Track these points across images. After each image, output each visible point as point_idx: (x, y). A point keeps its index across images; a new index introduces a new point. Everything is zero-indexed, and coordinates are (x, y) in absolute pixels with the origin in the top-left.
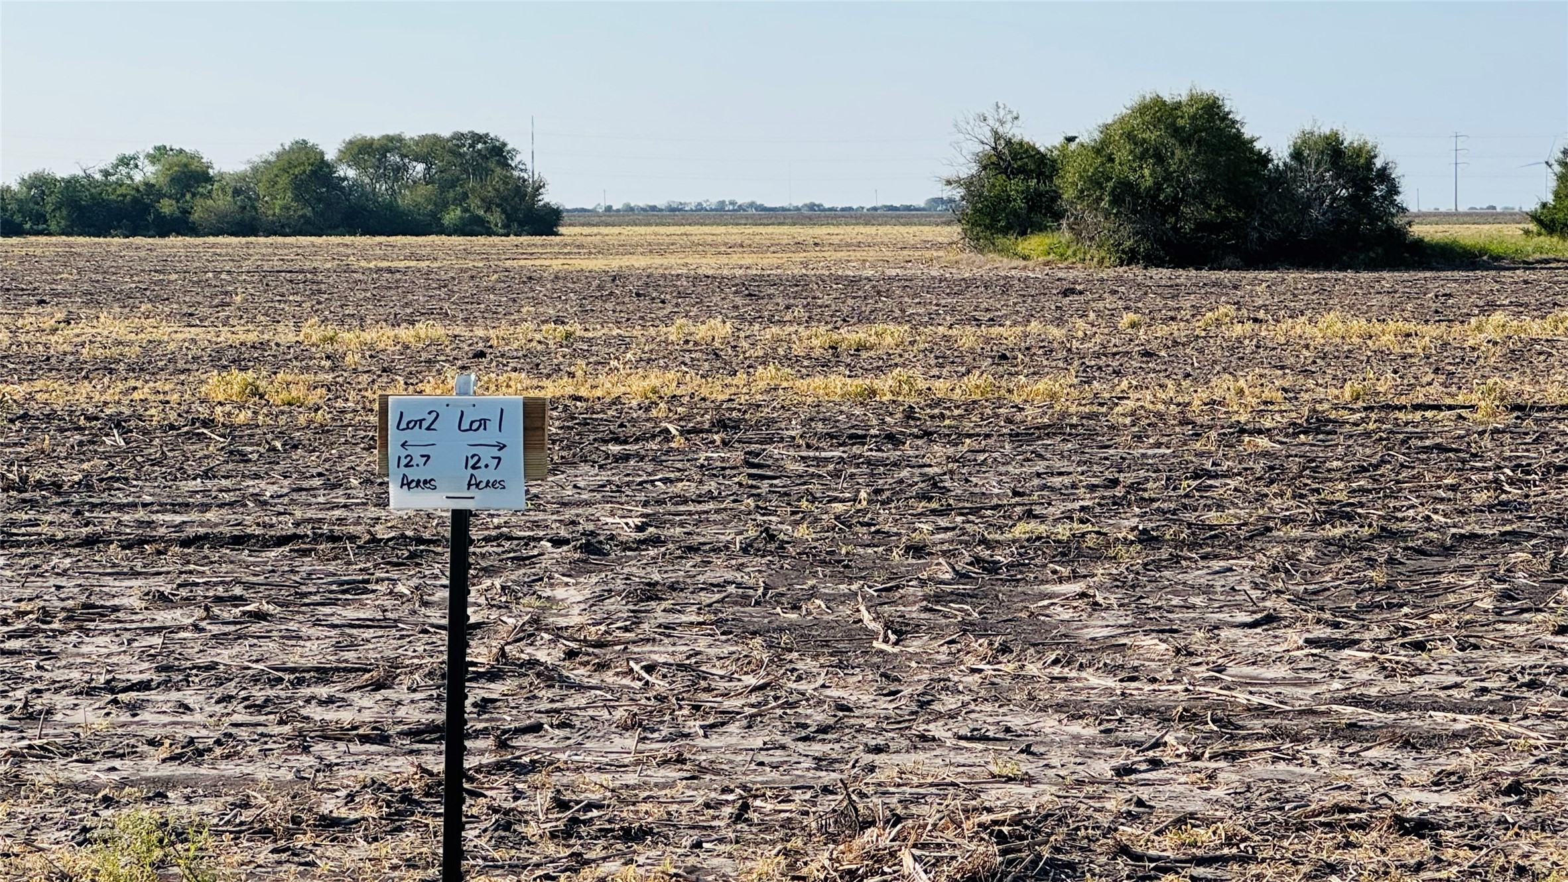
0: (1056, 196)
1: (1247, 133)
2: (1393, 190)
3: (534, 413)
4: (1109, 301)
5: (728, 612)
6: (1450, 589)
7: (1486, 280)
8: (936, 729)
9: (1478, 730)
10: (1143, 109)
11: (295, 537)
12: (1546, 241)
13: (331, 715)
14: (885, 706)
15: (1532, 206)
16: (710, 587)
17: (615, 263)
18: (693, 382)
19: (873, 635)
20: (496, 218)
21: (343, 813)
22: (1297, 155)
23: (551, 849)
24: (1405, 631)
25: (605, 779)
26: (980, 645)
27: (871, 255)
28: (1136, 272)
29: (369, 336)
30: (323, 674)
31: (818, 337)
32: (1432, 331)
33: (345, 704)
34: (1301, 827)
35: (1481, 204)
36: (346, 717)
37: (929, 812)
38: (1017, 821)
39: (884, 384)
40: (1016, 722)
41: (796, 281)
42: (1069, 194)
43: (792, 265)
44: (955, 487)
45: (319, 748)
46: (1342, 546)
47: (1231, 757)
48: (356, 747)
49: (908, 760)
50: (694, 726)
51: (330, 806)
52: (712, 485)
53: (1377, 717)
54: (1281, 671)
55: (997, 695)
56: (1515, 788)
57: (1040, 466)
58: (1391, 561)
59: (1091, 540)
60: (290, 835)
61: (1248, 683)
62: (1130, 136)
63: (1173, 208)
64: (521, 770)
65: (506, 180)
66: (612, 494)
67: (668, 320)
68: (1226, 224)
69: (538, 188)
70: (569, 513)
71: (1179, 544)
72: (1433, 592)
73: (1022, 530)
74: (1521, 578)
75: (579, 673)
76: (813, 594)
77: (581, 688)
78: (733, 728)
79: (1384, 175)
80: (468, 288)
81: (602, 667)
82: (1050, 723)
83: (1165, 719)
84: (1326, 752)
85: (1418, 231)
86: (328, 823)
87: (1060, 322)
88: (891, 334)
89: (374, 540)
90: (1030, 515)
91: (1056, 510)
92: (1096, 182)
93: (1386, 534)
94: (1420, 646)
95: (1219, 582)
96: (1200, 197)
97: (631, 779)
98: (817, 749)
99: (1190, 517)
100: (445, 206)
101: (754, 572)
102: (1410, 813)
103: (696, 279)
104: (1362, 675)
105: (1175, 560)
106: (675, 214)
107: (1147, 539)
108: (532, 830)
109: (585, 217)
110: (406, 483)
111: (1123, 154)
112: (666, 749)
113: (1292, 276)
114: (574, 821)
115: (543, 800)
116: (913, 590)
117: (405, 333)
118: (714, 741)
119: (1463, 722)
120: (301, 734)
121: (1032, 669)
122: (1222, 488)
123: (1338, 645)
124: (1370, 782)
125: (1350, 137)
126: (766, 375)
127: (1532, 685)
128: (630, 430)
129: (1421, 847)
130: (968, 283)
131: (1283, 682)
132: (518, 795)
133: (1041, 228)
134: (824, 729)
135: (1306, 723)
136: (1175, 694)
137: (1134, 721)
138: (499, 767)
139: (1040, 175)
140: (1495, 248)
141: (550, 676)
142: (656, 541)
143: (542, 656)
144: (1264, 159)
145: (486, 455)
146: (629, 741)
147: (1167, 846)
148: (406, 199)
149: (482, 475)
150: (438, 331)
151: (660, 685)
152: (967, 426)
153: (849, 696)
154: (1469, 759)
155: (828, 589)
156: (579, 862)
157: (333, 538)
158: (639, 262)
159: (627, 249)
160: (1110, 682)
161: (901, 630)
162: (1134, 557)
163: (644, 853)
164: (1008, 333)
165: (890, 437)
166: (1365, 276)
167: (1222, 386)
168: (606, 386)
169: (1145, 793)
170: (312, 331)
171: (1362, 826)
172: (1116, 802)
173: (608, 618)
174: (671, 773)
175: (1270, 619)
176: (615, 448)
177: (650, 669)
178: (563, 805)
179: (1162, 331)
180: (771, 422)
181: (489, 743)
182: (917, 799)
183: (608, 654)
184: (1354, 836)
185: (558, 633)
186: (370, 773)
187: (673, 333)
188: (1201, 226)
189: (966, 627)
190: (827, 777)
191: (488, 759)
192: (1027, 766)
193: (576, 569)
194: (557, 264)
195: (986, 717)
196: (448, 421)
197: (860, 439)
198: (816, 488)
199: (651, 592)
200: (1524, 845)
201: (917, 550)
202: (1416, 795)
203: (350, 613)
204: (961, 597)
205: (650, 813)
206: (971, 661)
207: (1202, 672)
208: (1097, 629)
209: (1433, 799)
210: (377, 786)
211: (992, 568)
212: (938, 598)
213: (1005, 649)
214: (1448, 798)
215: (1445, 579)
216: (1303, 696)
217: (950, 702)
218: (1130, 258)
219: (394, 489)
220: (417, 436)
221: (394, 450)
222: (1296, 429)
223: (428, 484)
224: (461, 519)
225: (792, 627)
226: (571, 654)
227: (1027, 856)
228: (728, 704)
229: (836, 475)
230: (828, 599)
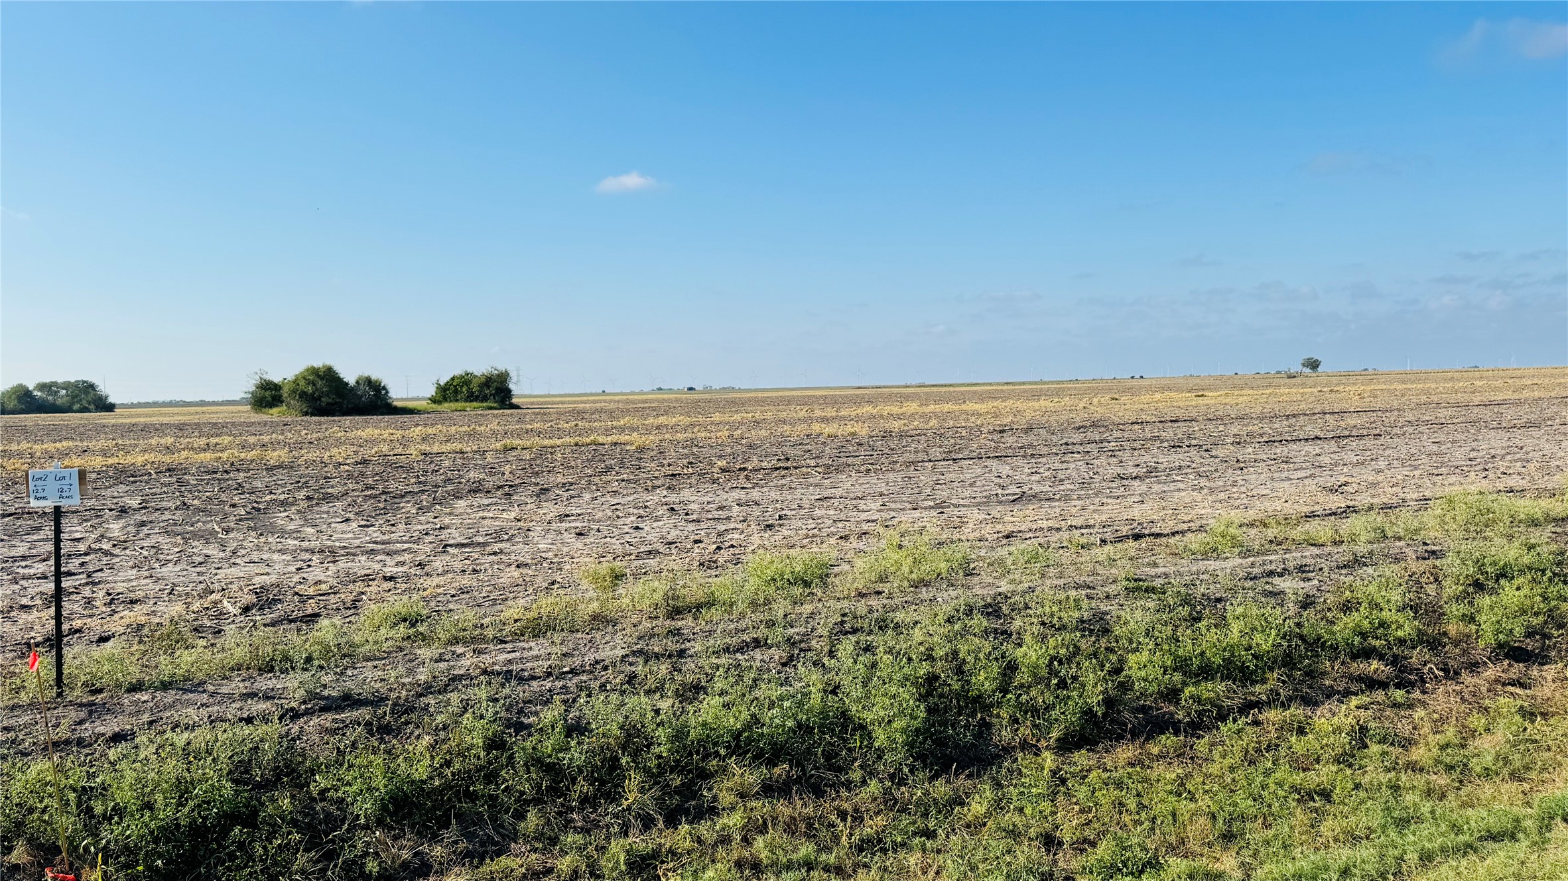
0: (281, 396)
1: (341, 376)
2: (387, 392)
3: (82, 474)
4: (299, 427)
5: (169, 529)
6: (403, 508)
7: (416, 417)
8: (237, 560)
9: (410, 548)
10: (308, 370)
11: (15, 513)
12: (435, 406)
13: (26, 571)
14: (221, 555)
15: (429, 396)
16: (163, 521)
17: (134, 421)
18: (160, 457)
19: (218, 533)
20: (92, 407)
21: (30, 603)
22: (357, 382)
23: (104, 609)
24: (389, 521)
25: (125, 584)
26: (253, 534)
27: (221, 415)
28: (308, 418)
29: (44, 446)
30: (24, 558)
31: (203, 442)
32: (399, 433)
33: (31, 567)
34: (355, 581)
35: (415, 395)
36: (32, 571)
37: (234, 587)
38: (262, 588)
39: (225, 455)
40: (264, 557)
41: (196, 424)
42: (285, 395)
43: (195, 419)
44: (247, 486)
45: (22, 582)
46: (370, 497)
47: (334, 562)
48: (35, 581)
49: (228, 571)
50: (157, 565)
51: (24, 601)
52: (165, 489)
53: (380, 547)
54: (350, 535)
55: (258, 548)
56: (420, 564)
57: (275, 478)
58: (385, 500)
59: (290, 500)
60: (8, 612)
61: (339, 540)
62: (304, 378)
63: (319, 398)
64: (94, 584)
65: (95, 395)
66: (130, 494)
67: (152, 437)
68: (336, 403)
69: (106, 397)
70: (115, 501)
71: (319, 499)
72: (398, 509)
73: (268, 498)
74: (425, 503)
75: (117, 551)
76: (199, 521)
77: (117, 556)
78: (170, 565)
79: (384, 388)
80: (82, 430)
81: (125, 549)
82: (275, 556)
83: (313, 552)
84: (363, 558)
85: (395, 403)
86: (23, 607)
87: (282, 434)
88: (227, 439)
89: (44, 513)
90: (271, 493)
91: (280, 491)
92: (294, 391)
93: (384, 493)
94: (393, 525)
95: (331, 510)
96: (327, 395)
97: (134, 584)
98: (198, 569)
99: (323, 491)
100: (73, 404)
101: (179, 516)
102: (389, 575)
103: (162, 425)
104: (375, 535)
105: (317, 504)
106: (155, 404)
107: (308, 498)
108: (97, 603)
109: (124, 406)
110: (37, 498)
111: (302, 383)
112: (147, 574)
113: (357, 418)
114: (113, 599)
115: (102, 593)
116: (232, 518)
117: (58, 445)
118: (164, 569)
119: (406, 546)
120: (15, 578)
121: (270, 540)
122: (333, 482)
123: (368, 526)
124: (377, 566)
125: (374, 377)
126: (184, 454)
127: (426, 534)
128: (137, 473)
129: (390, 584)
130: (253, 423)
131: (351, 538)
132: (93, 592)
133: (277, 406)
134: (200, 563)
135: (358, 550)
136: (315, 545)
137: (303, 553)
138: (87, 584)
139: (276, 390)
140: (419, 408)
141: (107, 553)
142: (145, 508)
143: (104, 547)
144: (347, 384)
145: (65, 488)
146: (134, 572)
147: (311, 591)
148: (59, 402)
149: (64, 494)
150: (71, 444)
151: (145, 553)
152: (251, 467)
153: (209, 552)
154: (407, 557)
155: (204, 519)
156: (114, 612)
157: (29, 513)
158: (142, 420)
159: (139, 416)
160: (296, 542)
161: (227, 531)
162: (304, 504)
163: (137, 607)
164: (266, 438)
165: (226, 472)
166: (380, 417)
167: (334, 451)
168: (130, 459)
169: (305, 575)
170: (24, 446)
171: (374, 580)
172: (296, 578)
173: (128, 533)
174: (148, 581)
175: (347, 520)
176: (132, 479)
177: (142, 548)
178: (109, 594)
179: (315, 435)
180: (185, 468)
181: (84, 576)
182: (231, 583)
183: (128, 544)
184: (370, 583)
185: (110, 539)
186: (40, 589)
187: (153, 442)
188: (328, 404)
189: (249, 528)
190: (201, 578)
191: (83, 582)
192: (267, 570)
193: (117, 518)
194: (113, 421)
195: (255, 556)
196: (51, 478)
197: (216, 473)
198: (200, 488)
199: (143, 524)
200: (422, 581)
201: (234, 506)
202: (390, 569)
203: (35, 537)
204: (248, 519)
205: (140, 594)
206: (250, 539)
207: (325, 537)
208: (292, 526)
209: (395, 570)
210: (42, 593)
211: (258, 510)
212: (240, 520)
213: (261, 535)
214: (400, 569)
215: (402, 505)
216: (357, 542)
217: (243, 552)
218: (306, 414)
219: (31, 500)
220: (39, 483)
221: (31, 487)
222: (357, 463)
223: (44, 498)
224: (57, 508)
225: (191, 532)
226: (114, 546)
227: (265, 598)
228: (168, 558)
229: (207, 484)
230: (204, 522)
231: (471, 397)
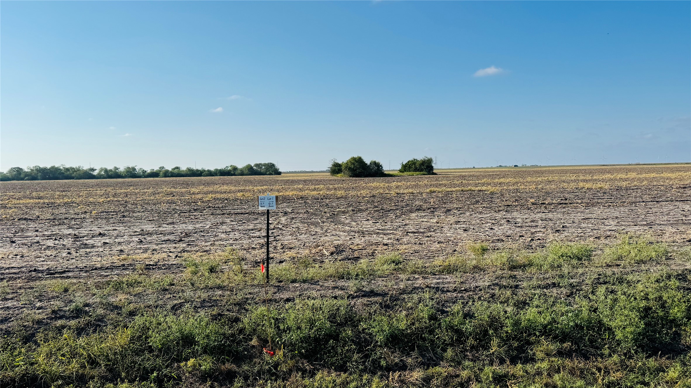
0: (341, 169)
1: (364, 161)
2: (382, 168)
3: (277, 198)
4: (348, 182)
5: (302, 221)
6: (389, 216)
7: (394, 178)
8: (328, 234)
9: (393, 233)
10: (352, 158)
11: (249, 213)
12: (401, 173)
13: (253, 235)
14: (322, 232)
15: (399, 169)
16: (300, 218)
17: (288, 178)
18: (298, 192)
19: (320, 223)
20: (273, 173)
21: (255, 247)
22: (370, 163)
23: (281, 250)
24: (384, 221)
25: (287, 241)
26: (333, 224)
27: (319, 177)
28: (351, 178)
29: (258, 188)
30: (252, 230)
31: (313, 187)
32: (387, 184)
33: (255, 233)
34: (372, 245)
35: (393, 169)
36: (255, 235)
37: (327, 244)
38: (337, 245)
39: (321, 192)
40: (337, 233)
41: (310, 180)
42: (343, 169)
43: (310, 178)
44: (330, 205)
45: (252, 239)
46: (376, 211)
47: (363, 237)
48: (257, 239)
49: (324, 238)
50: (298, 235)
51: (253, 246)
52: (300, 205)
53: (381, 231)
54: (369, 226)
55: (335, 230)
56: (397, 240)
57: (340, 202)
58: (382, 212)
59: (346, 211)
60: (248, 250)
61: (365, 228)
62: (350, 162)
63: (356, 170)
64: (277, 241)
65: (274, 168)
66: (288, 206)
67: (295, 185)
68: (362, 172)
69: (278, 169)
70: (283, 209)
71: (357, 211)
72: (388, 216)
73: (338, 210)
74: (398, 214)
75: (284, 229)
76: (313, 218)
77: (284, 230)
78: (303, 235)
79: (381, 166)
80: (270, 182)
81: (287, 228)
82: (341, 233)
83: (355, 232)
84: (375, 236)
85: (385, 172)
86: (253, 248)
87: (342, 184)
88: (322, 186)
89: (259, 213)
90: (339, 208)
91: (342, 207)
92: (346, 167)
93: (382, 209)
94: (386, 223)
95: (362, 216)
96: (359, 169)
97: (291, 241)
98: (313, 237)
99: (358, 208)
100: (267, 172)
101: (305, 216)
102: (385, 243)
103: (298, 180)
104: (379, 226)
105: (356, 213)
106: (295, 172)
107: (353, 210)
108: (278, 248)
109: (284, 173)
110: (261, 206)
111: (349, 164)
112: (295, 238)
113: (370, 178)
114: (284, 247)
115: (280, 244)
116: (325, 217)
117: (262, 187)
118: (301, 236)
119: (391, 232)
120: (250, 237)
121: (339, 227)
122: (362, 204)
123: (376, 223)
124: (380, 239)
125: (377, 161)
126: (306, 191)
127: (399, 227)
128: (290, 199)
129: (386, 247)
130: (331, 180)
131: (370, 227)
132: (277, 244)
133: (340, 173)
134: (314, 235)
135: (373, 232)
136: (356, 229)
137: (352, 233)
138: (274, 240)
139: (340, 167)
140: (394, 174)
141: (281, 229)
142: (293, 212)
143: (279, 227)
144: (367, 164)
145: (271, 203)
146: (290, 237)
147: (356, 248)
148: (262, 171)
149: (271, 205)
150: (266, 187)
151: (294, 230)
152: (331, 197)
153: (317, 230)
154: (392, 236)
155: (314, 217)
156: (284, 252)
157: (253, 213)
158: (291, 178)
159: (290, 177)
160: (349, 228)
161: (323, 222)
162: (351, 213)
163: (292, 250)
164: (336, 186)
165: (322, 199)
166: (379, 178)
167: (362, 192)
168: (287, 193)
169: (353, 241)
170: (251, 187)
171: (379, 245)
172: (350, 243)
173: (288, 222)
174: (295, 240)
175: (368, 220)
176: (288, 201)
177: (293, 228)
178: (282, 245)
179: (354, 185)
180: (307, 197)
181: (273, 237)
182: (325, 243)
183: (288, 226)
184: (378, 246)
185: (281, 224)
186: (257, 242)
187: (295, 187)
188: (359, 172)
189: (331, 222)
190: (315, 240)
191: (273, 239)
192: (339, 238)
193: (284, 216)
194: (281, 179)
195: (334, 233)
196: (266, 199)
197: (318, 199)
198: (313, 205)
199: (293, 218)
200: (399, 246)
201: (325, 212)
202: (386, 241)
203: (256, 222)
204: (330, 218)
205: (293, 246)
206: (332, 226)
207: (360, 226)
208: (347, 222)
209: (388, 241)
210: (259, 243)
211: (334, 214)
212: (328, 218)
213: (336, 224)
214: (390, 241)
215: (389, 214)
216: (372, 229)
217: (329, 231)
218: (351, 176)
219: (260, 207)
220: (263, 200)
221: (260, 202)
222: (371, 197)
223: (264, 206)
224: (268, 210)
225: (310, 222)
226: (283, 226)
227: (339, 249)
228: (302, 232)
229: (315, 204)
230: (315, 219)
231: (416, 170)
